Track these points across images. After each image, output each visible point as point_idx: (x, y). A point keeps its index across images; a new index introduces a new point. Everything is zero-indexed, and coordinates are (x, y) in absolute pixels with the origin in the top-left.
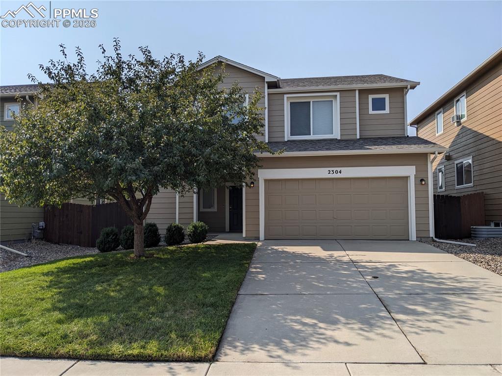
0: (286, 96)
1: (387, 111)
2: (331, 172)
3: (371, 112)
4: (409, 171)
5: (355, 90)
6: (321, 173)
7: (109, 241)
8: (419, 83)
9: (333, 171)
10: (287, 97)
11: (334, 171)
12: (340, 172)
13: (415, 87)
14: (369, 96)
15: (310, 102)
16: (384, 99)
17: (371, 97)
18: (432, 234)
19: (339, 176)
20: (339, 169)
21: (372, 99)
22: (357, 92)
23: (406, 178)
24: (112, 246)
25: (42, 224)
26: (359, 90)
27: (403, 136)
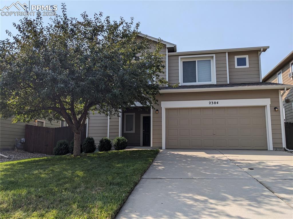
0: (180, 57)
1: (247, 66)
2: (211, 103)
3: (236, 67)
4: (266, 102)
5: (226, 52)
6: (205, 103)
7: (61, 149)
8: (268, 47)
9: (212, 102)
10: (181, 58)
11: (213, 103)
12: (218, 103)
13: (266, 50)
14: (235, 56)
15: (195, 61)
16: (245, 58)
17: (236, 57)
18: (284, 145)
19: (216, 105)
20: (216, 101)
21: (237, 58)
22: (227, 54)
23: (264, 107)
24: (64, 152)
25: (23, 139)
26: (228, 52)
27: (259, 82)
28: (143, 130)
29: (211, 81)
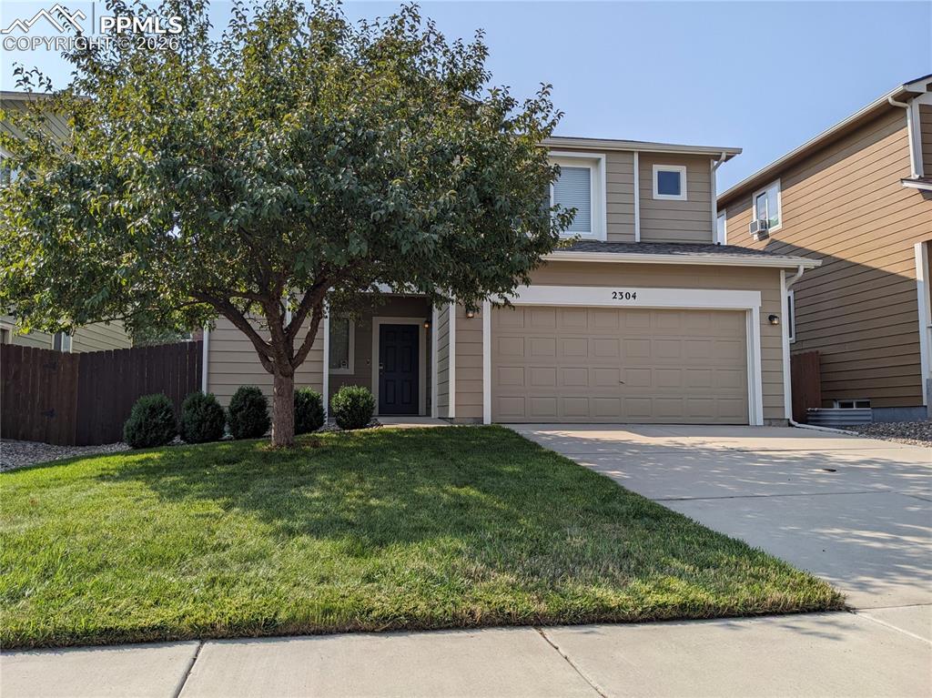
1: (683, 196)
2: (618, 296)
3: (656, 196)
4: (749, 299)
5: (633, 152)
6: (600, 296)
7: (156, 425)
8: (739, 151)
9: (621, 294)
11: (624, 295)
12: (634, 297)
13: (732, 157)
14: (654, 166)
16: (677, 174)
17: (657, 168)
18: (788, 414)
19: (631, 303)
20: (631, 291)
21: (659, 172)
22: (636, 156)
23: (743, 313)
26: (639, 151)
27: (710, 243)
28: (380, 365)
29: (590, 231)
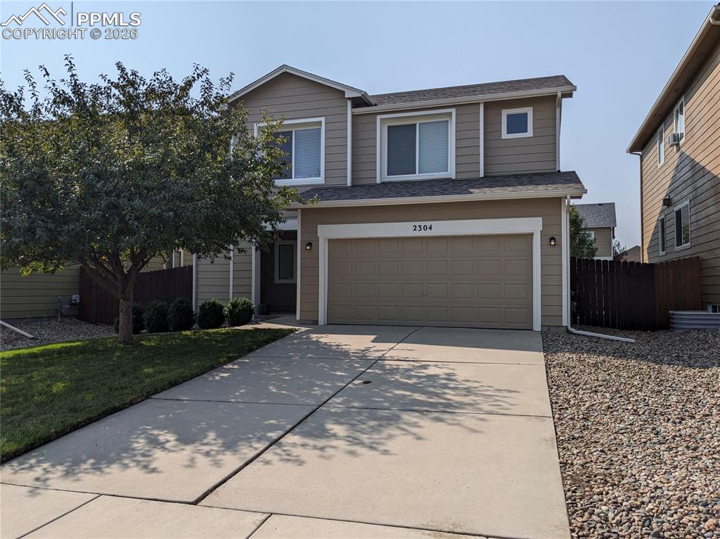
0: (379, 117)
1: (530, 133)
2: (418, 228)
3: (505, 135)
4: (532, 225)
5: (479, 103)
6: (404, 229)
8: (575, 89)
9: (420, 226)
10: (381, 119)
11: (422, 227)
12: (430, 228)
14: (503, 111)
15: (415, 125)
16: (526, 115)
17: (505, 113)
18: (566, 320)
19: (428, 233)
20: (428, 224)
21: (508, 116)
22: (482, 107)
23: (530, 236)
25: (76, 298)
26: (484, 103)
27: (553, 171)
29: (447, 171)
